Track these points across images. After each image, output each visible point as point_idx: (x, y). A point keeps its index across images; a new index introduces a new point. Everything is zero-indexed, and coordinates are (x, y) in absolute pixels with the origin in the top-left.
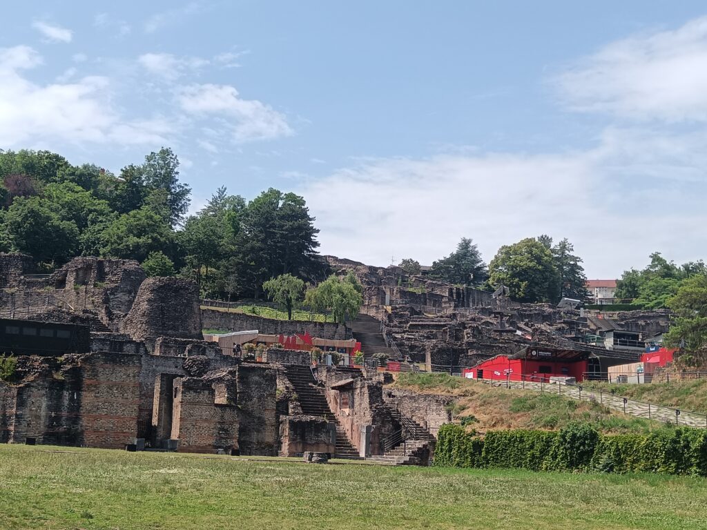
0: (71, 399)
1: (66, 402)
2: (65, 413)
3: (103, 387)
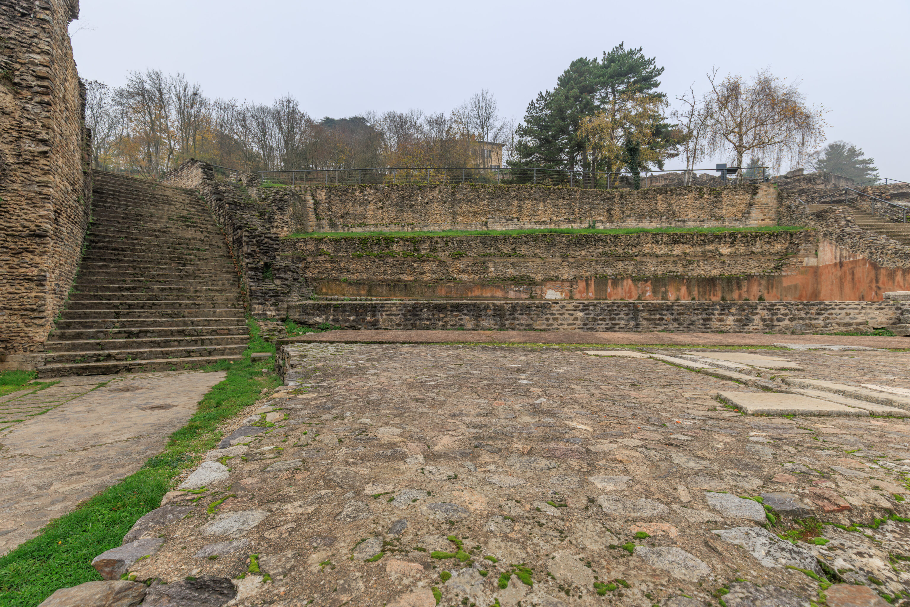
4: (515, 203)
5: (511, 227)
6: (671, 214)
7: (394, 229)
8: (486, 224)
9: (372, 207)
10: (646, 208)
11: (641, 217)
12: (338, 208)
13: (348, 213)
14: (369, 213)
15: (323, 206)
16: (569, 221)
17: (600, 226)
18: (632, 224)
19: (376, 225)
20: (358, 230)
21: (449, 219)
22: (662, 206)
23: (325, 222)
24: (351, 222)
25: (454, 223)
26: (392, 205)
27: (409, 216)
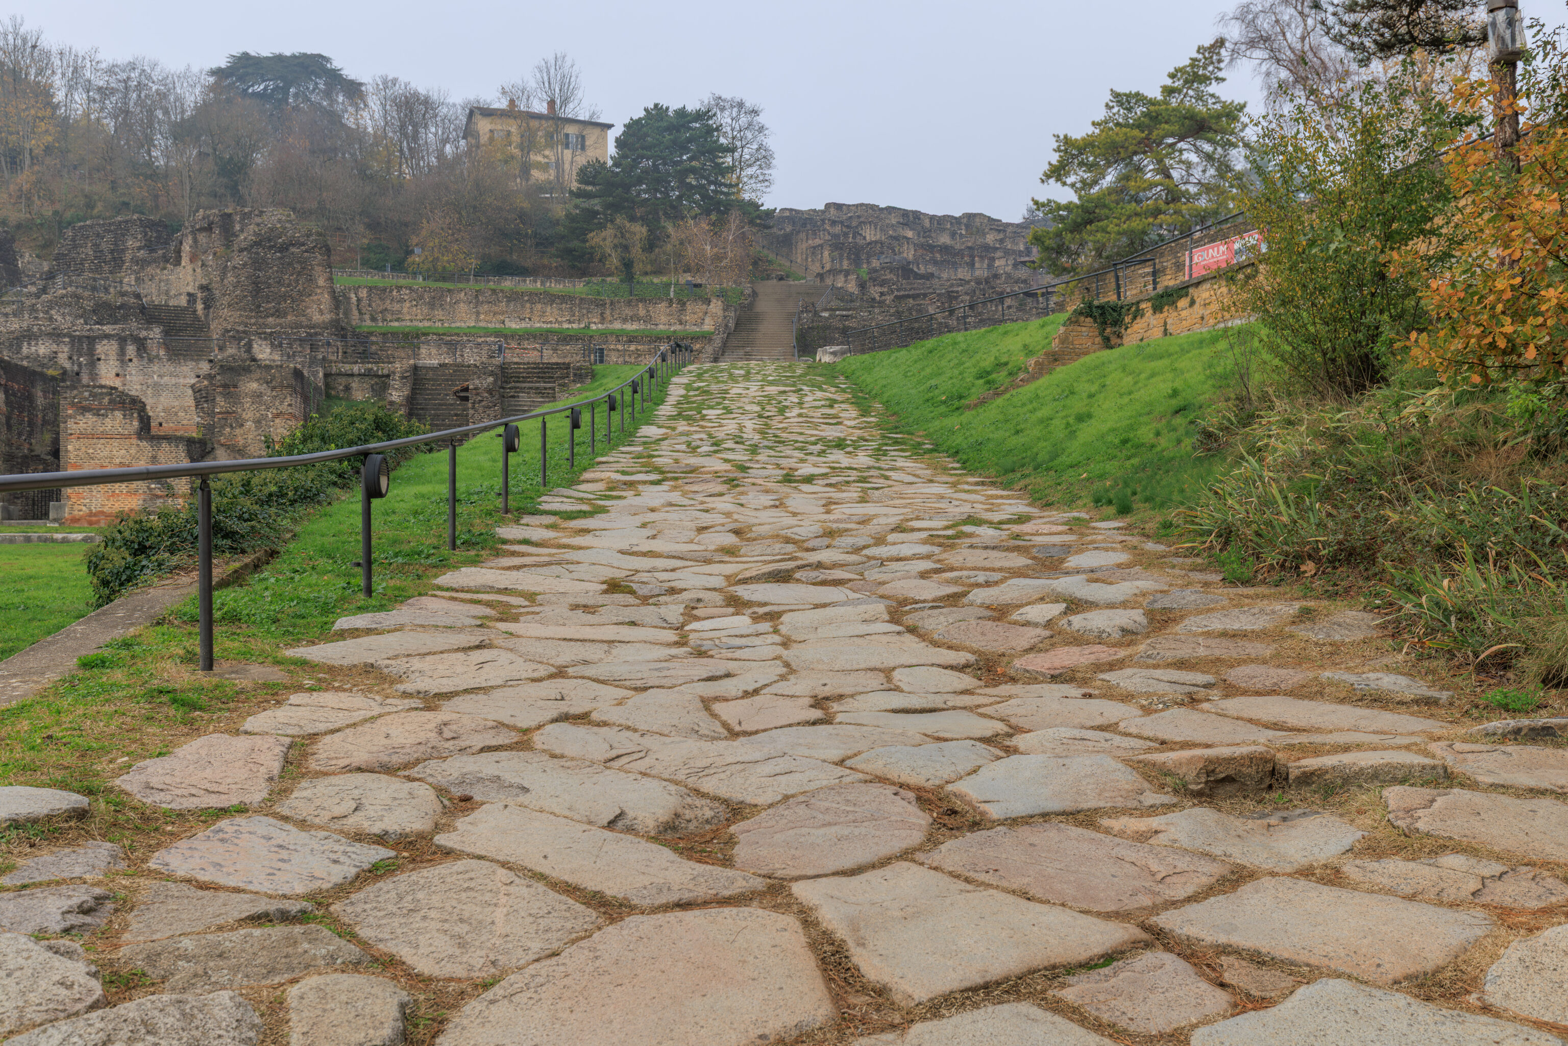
4: (528, 305)
5: (523, 325)
6: (648, 319)
7: (427, 324)
8: (503, 322)
9: (408, 304)
10: (631, 313)
11: (625, 320)
12: (377, 305)
13: (386, 309)
14: (405, 310)
15: (365, 302)
16: (570, 322)
17: (593, 327)
18: (617, 325)
19: (411, 321)
20: (396, 324)
21: (474, 317)
22: (642, 312)
23: (367, 317)
24: (389, 317)
25: (477, 320)
26: (425, 304)
27: (439, 313)
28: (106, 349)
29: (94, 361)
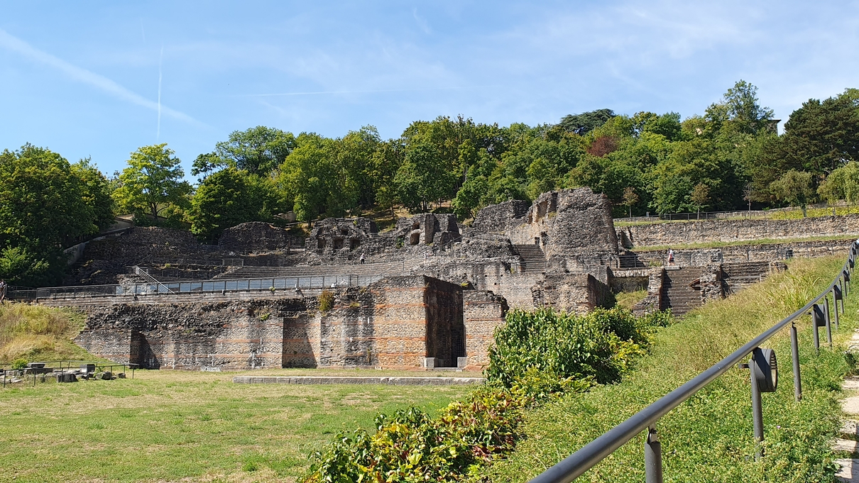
0: (366, 324)
1: (361, 327)
2: (360, 337)
3: (391, 311)
7: (672, 244)
12: (642, 236)
14: (659, 237)
15: (634, 235)
20: (654, 246)
28: (490, 270)
29: (484, 277)
